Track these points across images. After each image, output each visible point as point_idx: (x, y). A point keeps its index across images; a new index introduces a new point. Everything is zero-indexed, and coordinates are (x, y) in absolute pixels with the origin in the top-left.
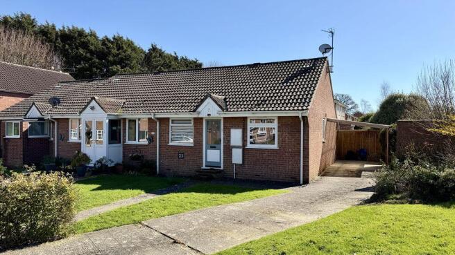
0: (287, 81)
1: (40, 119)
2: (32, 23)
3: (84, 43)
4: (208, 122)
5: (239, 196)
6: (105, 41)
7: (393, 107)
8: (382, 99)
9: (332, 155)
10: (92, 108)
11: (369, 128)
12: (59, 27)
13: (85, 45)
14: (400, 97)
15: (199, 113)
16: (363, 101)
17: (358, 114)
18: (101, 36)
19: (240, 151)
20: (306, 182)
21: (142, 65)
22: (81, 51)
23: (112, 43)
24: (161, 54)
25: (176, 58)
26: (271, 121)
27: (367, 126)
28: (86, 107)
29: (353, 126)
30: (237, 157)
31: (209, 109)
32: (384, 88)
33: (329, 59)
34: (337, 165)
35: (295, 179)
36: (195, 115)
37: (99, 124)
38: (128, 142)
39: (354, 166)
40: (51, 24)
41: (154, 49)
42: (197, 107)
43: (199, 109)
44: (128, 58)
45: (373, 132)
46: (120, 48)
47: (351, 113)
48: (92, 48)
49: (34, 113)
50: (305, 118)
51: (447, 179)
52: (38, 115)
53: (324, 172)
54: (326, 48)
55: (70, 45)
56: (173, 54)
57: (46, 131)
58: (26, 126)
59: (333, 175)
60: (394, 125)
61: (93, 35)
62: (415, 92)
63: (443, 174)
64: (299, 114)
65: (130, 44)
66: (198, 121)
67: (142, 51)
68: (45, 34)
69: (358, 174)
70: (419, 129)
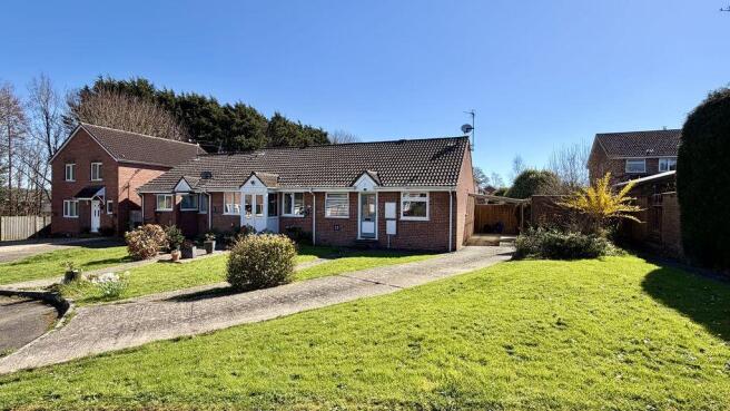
0: (434, 158)
1: (191, 192)
2: (150, 90)
3: (206, 110)
4: (362, 195)
5: (402, 259)
6: (227, 109)
7: (527, 183)
8: (516, 175)
9: (471, 227)
10: (253, 183)
11: (503, 203)
12: (178, 94)
13: (206, 113)
14: (533, 173)
15: (355, 188)
16: (494, 174)
17: (490, 189)
18: (222, 104)
19: (394, 222)
20: (454, 249)
21: (266, 134)
22: (203, 120)
23: (235, 111)
24: (285, 123)
25: (300, 127)
26: (423, 195)
27: (502, 201)
28: (246, 181)
29: (487, 200)
30: (391, 228)
31: (366, 184)
32: (517, 162)
33: (471, 139)
34: (476, 237)
35: (445, 247)
36: (352, 190)
37: (260, 198)
38: (284, 215)
39: (493, 238)
40: (169, 90)
41: (277, 117)
42: (354, 182)
43: (356, 184)
44: (253, 128)
45: (508, 206)
46: (243, 117)
47: (482, 187)
48: (215, 116)
49: (183, 186)
50: (454, 193)
51: (570, 241)
52: (188, 188)
53: (467, 243)
54: (467, 128)
55: (191, 113)
56: (297, 123)
57: (195, 204)
58: (179, 199)
59: (475, 245)
60: (528, 200)
61: (213, 102)
62: (546, 169)
63: (567, 238)
64: (449, 190)
65: (253, 112)
66: (353, 196)
67: (266, 121)
68: (164, 100)
69: (497, 244)
70: (550, 203)
